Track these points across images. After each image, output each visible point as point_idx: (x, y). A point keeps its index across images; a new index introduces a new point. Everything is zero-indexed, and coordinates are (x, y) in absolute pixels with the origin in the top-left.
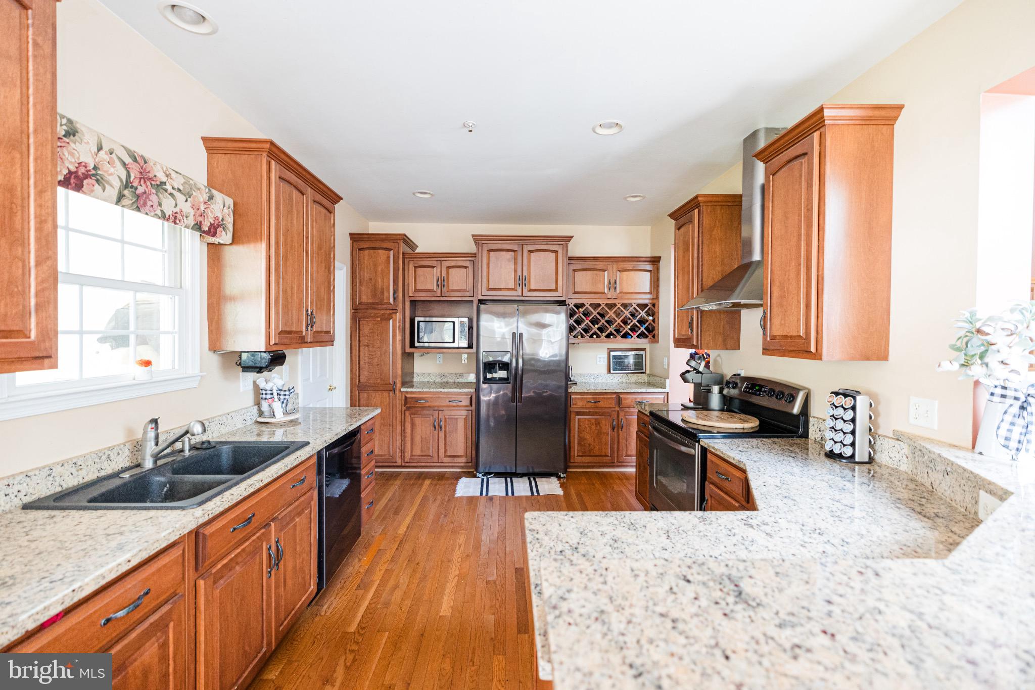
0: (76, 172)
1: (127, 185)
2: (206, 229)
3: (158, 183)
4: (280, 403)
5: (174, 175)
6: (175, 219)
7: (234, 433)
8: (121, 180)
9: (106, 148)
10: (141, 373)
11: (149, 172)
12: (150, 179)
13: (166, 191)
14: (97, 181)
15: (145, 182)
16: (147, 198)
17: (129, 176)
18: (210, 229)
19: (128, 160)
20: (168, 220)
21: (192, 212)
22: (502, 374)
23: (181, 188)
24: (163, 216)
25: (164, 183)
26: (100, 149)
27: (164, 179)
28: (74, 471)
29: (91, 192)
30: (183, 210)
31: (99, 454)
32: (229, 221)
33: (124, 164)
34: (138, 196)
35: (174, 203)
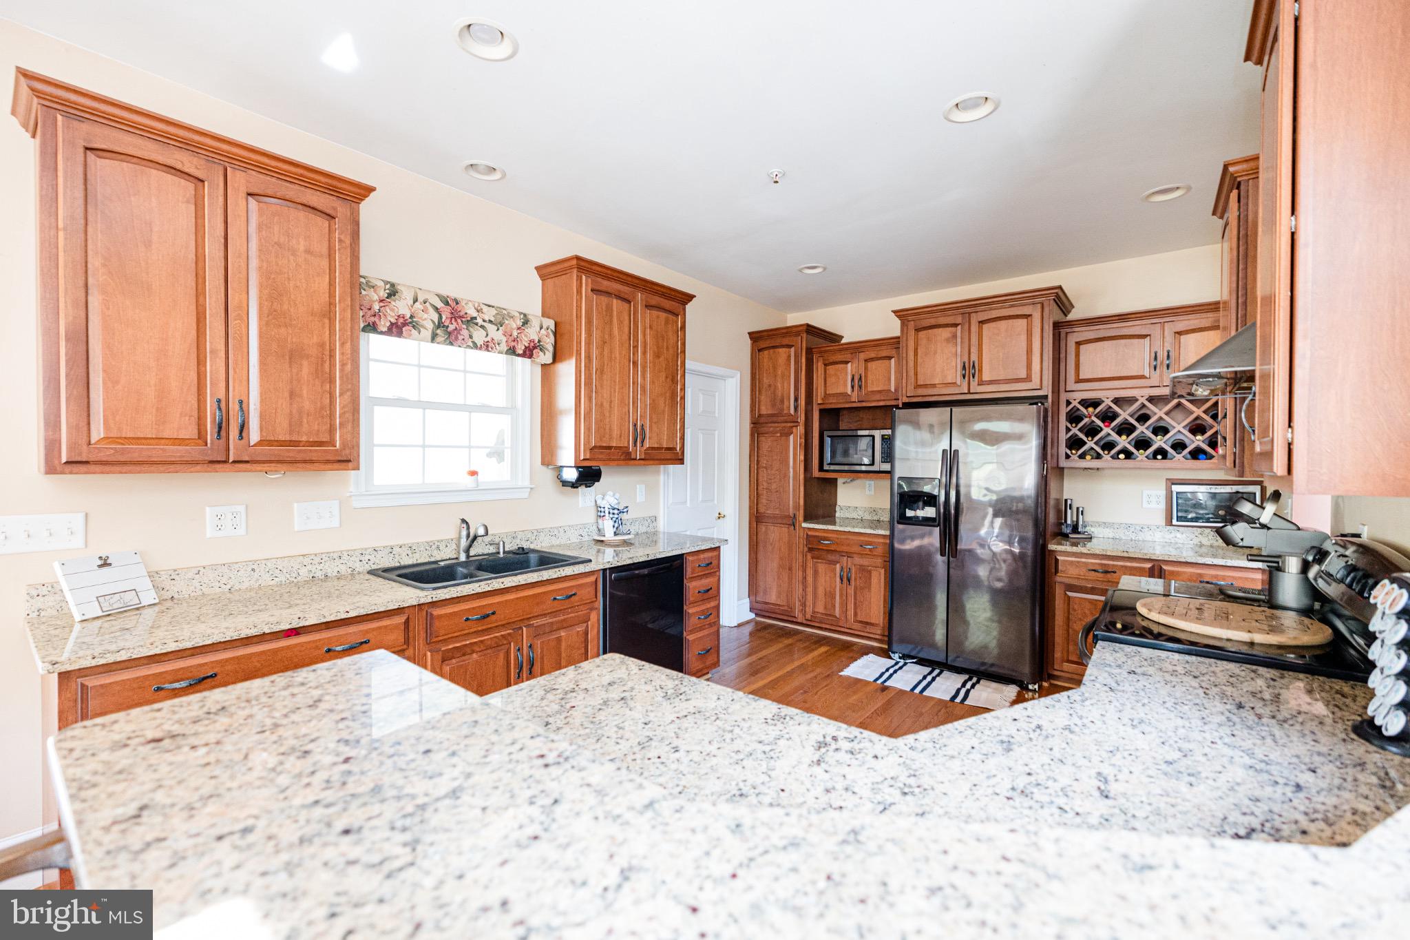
0: (396, 323)
1: (440, 325)
2: (521, 352)
3: (469, 319)
4: (611, 523)
5: (485, 309)
6: (487, 347)
7: (568, 547)
8: (433, 322)
9: (421, 299)
10: (469, 482)
11: (460, 311)
12: (461, 317)
13: (477, 324)
14: (414, 327)
15: (456, 320)
16: (458, 333)
17: (441, 317)
18: (524, 352)
19: (440, 305)
20: (481, 348)
21: (504, 339)
22: (930, 512)
23: (493, 319)
24: (475, 346)
25: (475, 318)
26: (415, 300)
27: (475, 314)
28: (409, 553)
29: (409, 336)
30: (494, 338)
31: (430, 544)
32: (549, 342)
33: (436, 309)
34: (450, 334)
35: (484, 333)
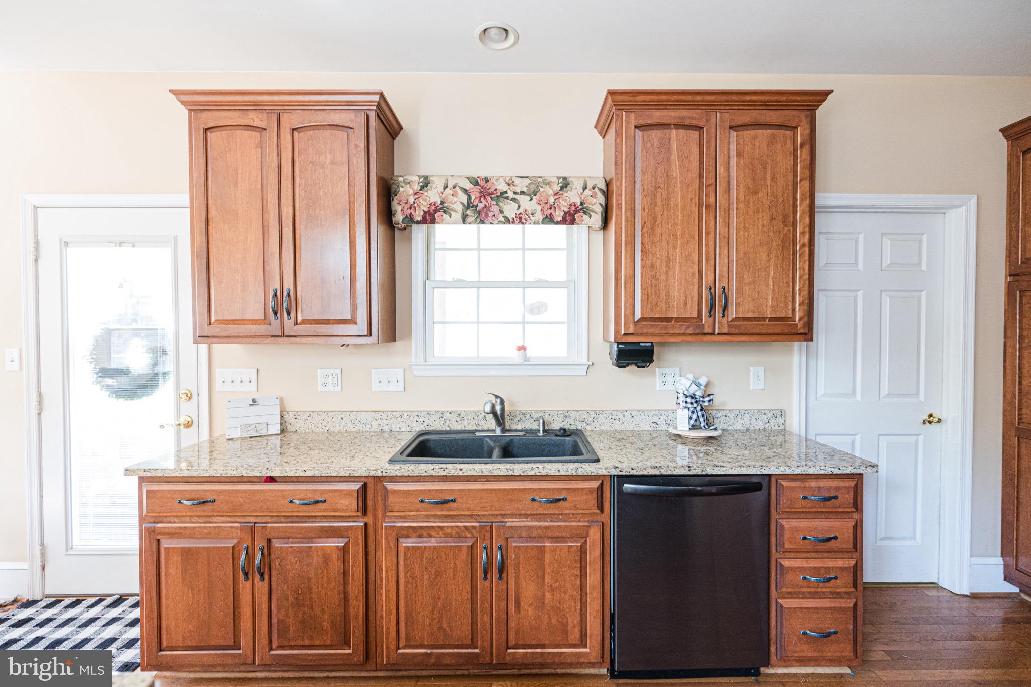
0: (429, 211)
1: (469, 205)
2: (560, 219)
3: (499, 194)
5: (517, 181)
6: (520, 220)
8: (462, 204)
9: (450, 185)
11: (490, 189)
12: (490, 194)
13: (507, 198)
14: (444, 212)
15: (485, 198)
16: (488, 210)
17: (469, 197)
18: (565, 218)
20: (513, 222)
21: (539, 208)
23: (525, 190)
24: (507, 221)
25: (506, 192)
26: (445, 187)
27: (505, 189)
29: (442, 222)
30: (527, 209)
33: (465, 191)
34: (479, 212)
35: (516, 206)
